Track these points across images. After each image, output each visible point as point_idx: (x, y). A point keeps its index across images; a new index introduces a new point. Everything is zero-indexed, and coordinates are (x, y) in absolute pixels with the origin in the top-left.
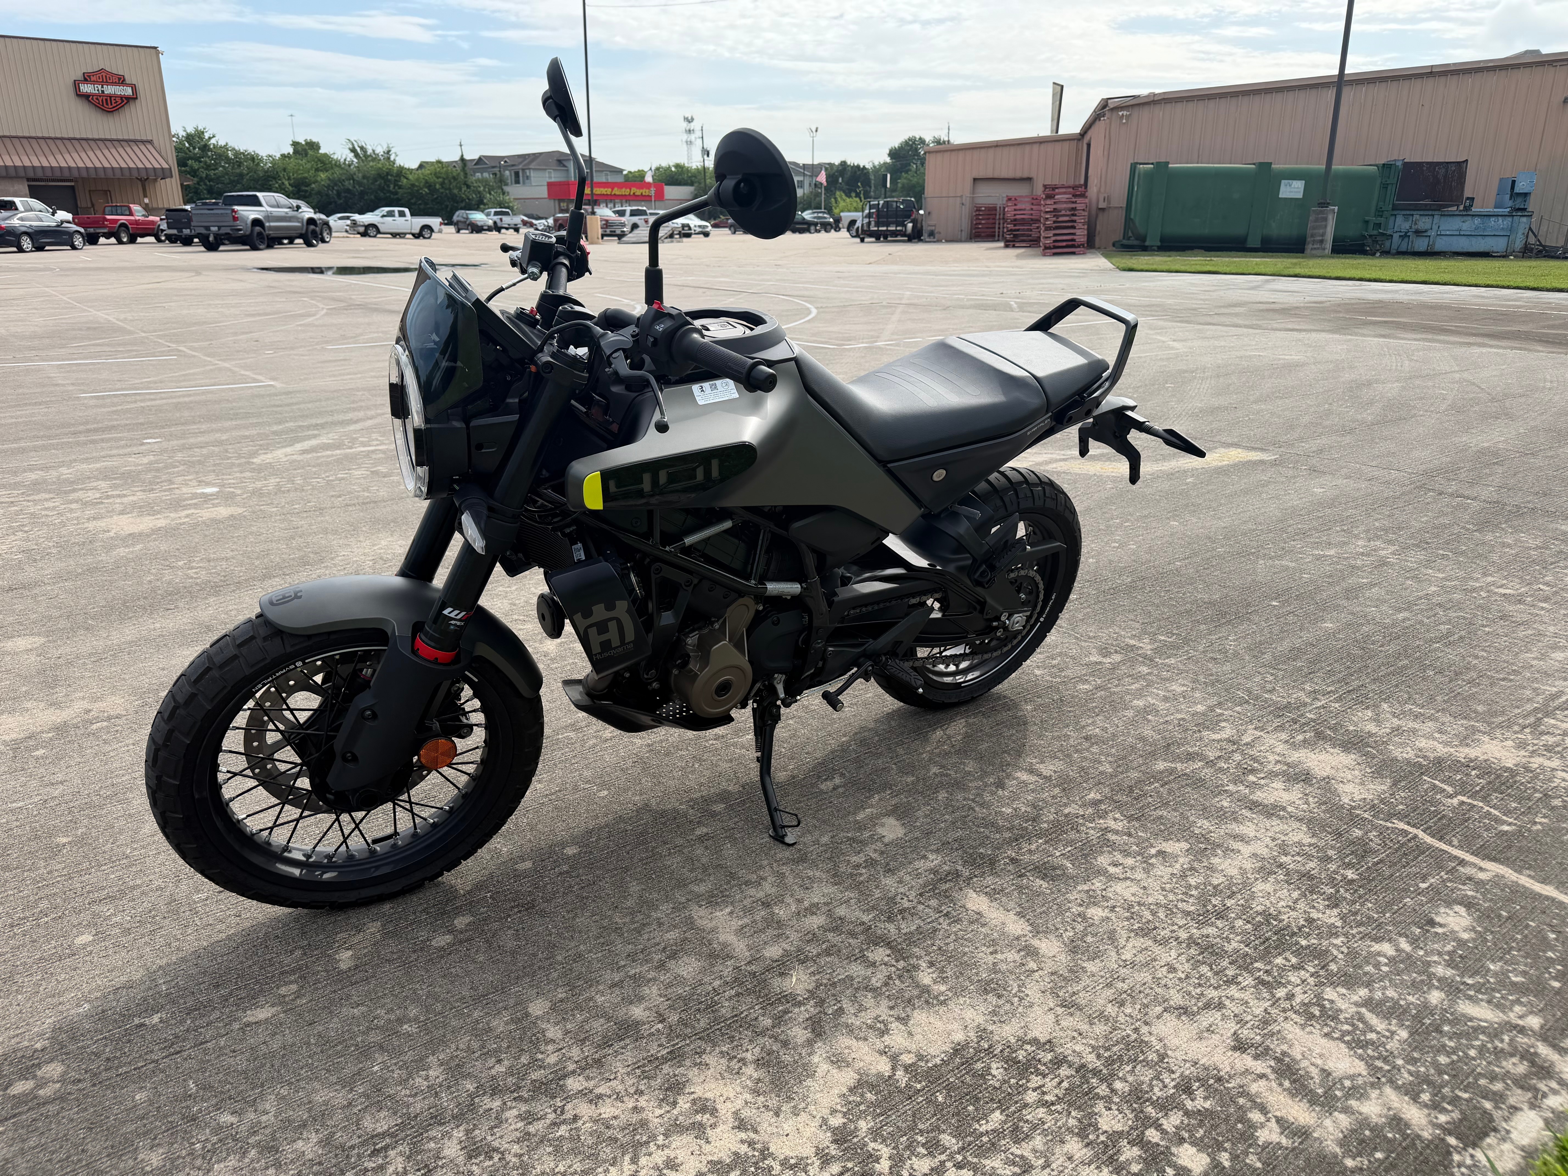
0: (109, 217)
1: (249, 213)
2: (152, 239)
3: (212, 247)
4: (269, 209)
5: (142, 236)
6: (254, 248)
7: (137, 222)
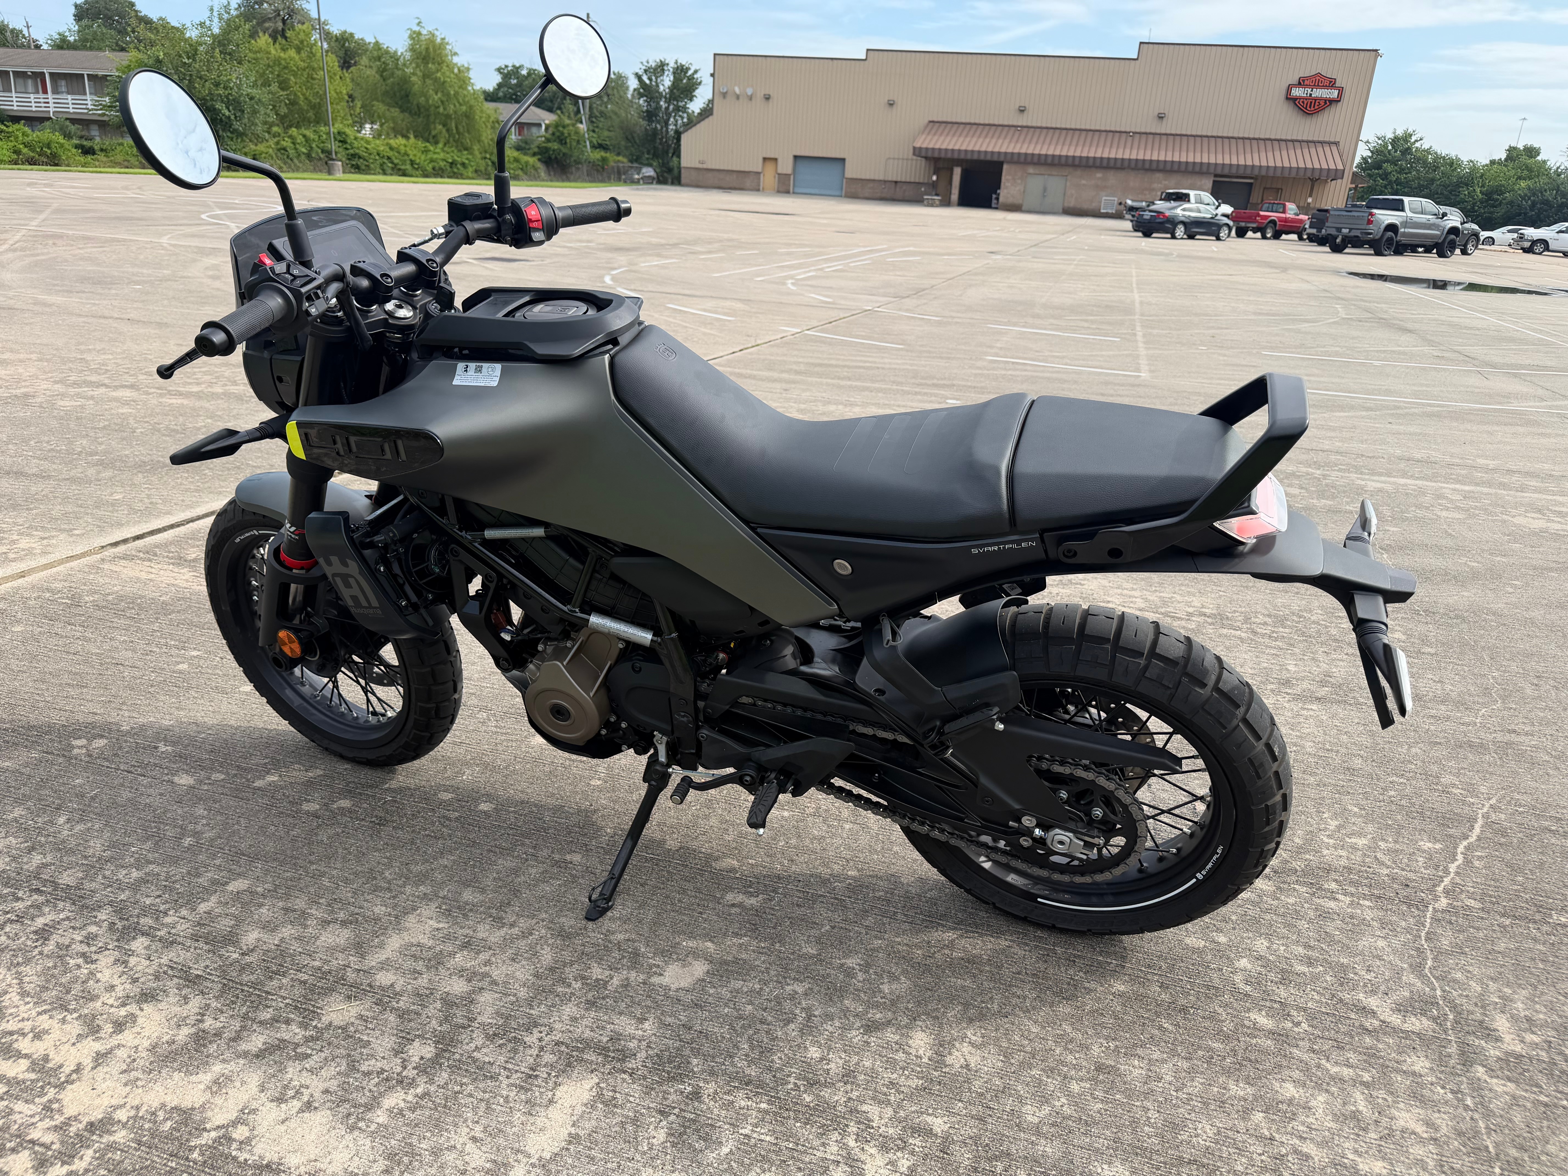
0: (1262, 213)
1: (1386, 217)
2: (1294, 237)
3: (1337, 249)
4: (1410, 214)
5: (1287, 233)
6: (1378, 253)
7: (1286, 220)
